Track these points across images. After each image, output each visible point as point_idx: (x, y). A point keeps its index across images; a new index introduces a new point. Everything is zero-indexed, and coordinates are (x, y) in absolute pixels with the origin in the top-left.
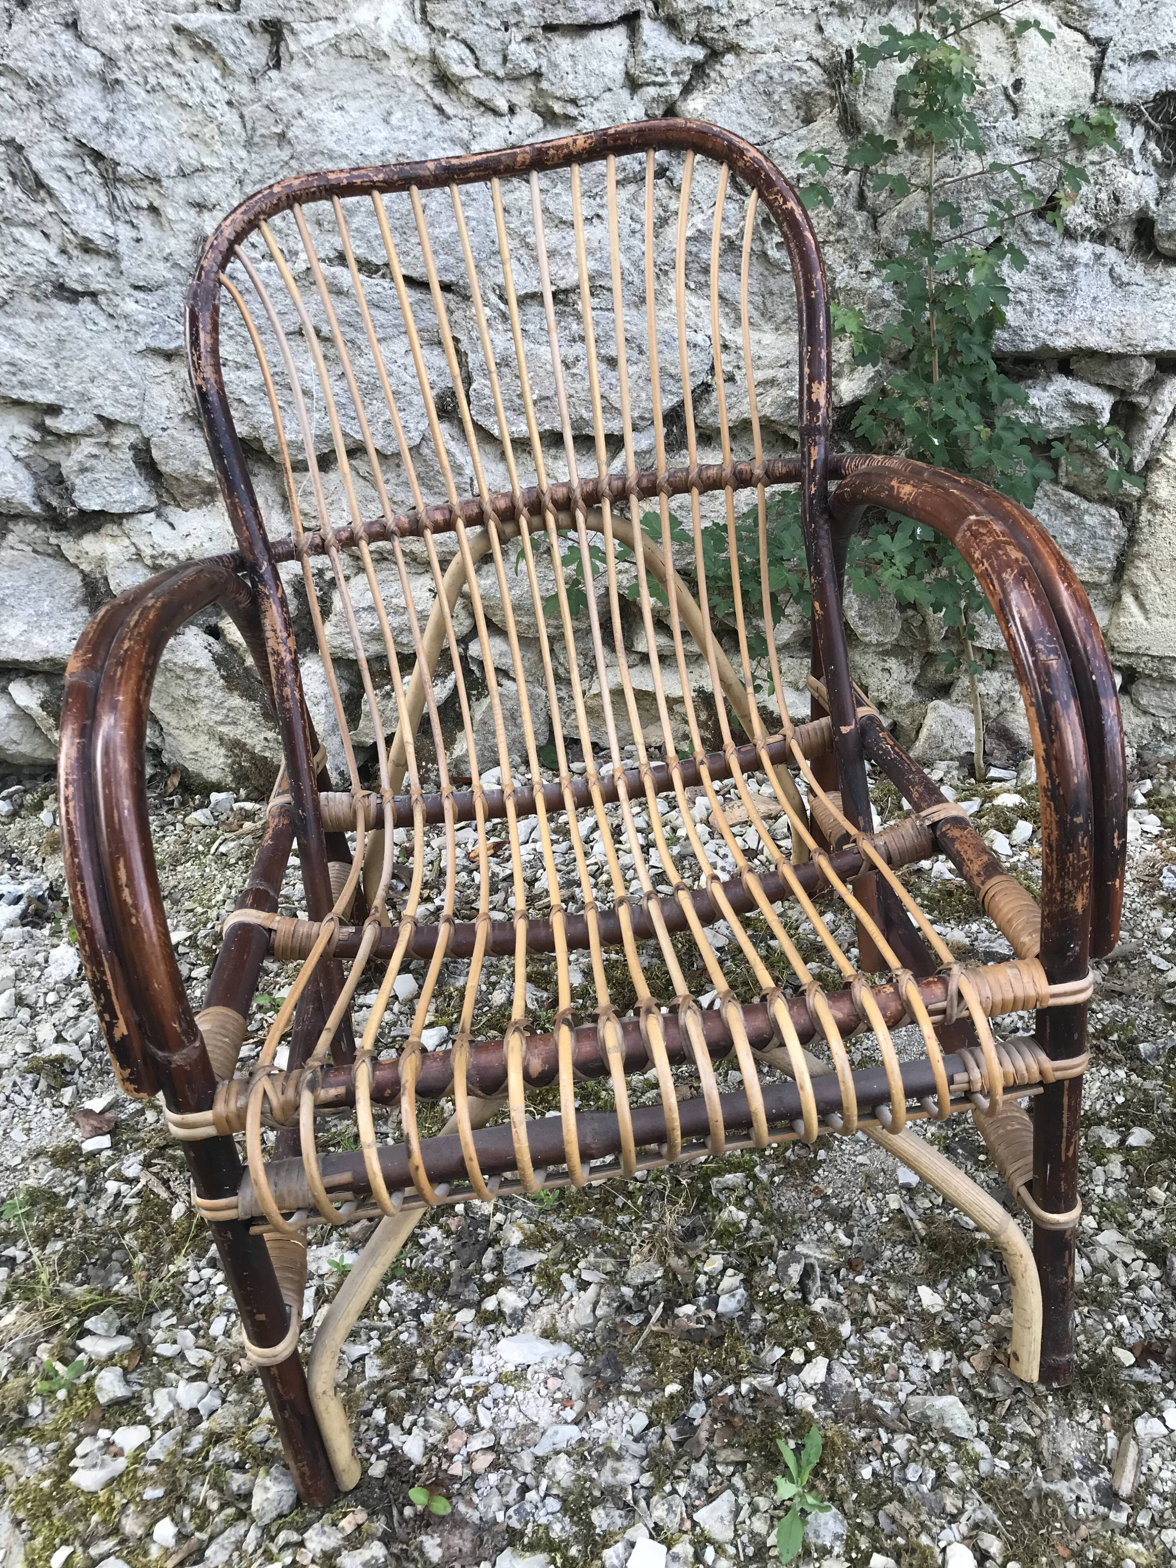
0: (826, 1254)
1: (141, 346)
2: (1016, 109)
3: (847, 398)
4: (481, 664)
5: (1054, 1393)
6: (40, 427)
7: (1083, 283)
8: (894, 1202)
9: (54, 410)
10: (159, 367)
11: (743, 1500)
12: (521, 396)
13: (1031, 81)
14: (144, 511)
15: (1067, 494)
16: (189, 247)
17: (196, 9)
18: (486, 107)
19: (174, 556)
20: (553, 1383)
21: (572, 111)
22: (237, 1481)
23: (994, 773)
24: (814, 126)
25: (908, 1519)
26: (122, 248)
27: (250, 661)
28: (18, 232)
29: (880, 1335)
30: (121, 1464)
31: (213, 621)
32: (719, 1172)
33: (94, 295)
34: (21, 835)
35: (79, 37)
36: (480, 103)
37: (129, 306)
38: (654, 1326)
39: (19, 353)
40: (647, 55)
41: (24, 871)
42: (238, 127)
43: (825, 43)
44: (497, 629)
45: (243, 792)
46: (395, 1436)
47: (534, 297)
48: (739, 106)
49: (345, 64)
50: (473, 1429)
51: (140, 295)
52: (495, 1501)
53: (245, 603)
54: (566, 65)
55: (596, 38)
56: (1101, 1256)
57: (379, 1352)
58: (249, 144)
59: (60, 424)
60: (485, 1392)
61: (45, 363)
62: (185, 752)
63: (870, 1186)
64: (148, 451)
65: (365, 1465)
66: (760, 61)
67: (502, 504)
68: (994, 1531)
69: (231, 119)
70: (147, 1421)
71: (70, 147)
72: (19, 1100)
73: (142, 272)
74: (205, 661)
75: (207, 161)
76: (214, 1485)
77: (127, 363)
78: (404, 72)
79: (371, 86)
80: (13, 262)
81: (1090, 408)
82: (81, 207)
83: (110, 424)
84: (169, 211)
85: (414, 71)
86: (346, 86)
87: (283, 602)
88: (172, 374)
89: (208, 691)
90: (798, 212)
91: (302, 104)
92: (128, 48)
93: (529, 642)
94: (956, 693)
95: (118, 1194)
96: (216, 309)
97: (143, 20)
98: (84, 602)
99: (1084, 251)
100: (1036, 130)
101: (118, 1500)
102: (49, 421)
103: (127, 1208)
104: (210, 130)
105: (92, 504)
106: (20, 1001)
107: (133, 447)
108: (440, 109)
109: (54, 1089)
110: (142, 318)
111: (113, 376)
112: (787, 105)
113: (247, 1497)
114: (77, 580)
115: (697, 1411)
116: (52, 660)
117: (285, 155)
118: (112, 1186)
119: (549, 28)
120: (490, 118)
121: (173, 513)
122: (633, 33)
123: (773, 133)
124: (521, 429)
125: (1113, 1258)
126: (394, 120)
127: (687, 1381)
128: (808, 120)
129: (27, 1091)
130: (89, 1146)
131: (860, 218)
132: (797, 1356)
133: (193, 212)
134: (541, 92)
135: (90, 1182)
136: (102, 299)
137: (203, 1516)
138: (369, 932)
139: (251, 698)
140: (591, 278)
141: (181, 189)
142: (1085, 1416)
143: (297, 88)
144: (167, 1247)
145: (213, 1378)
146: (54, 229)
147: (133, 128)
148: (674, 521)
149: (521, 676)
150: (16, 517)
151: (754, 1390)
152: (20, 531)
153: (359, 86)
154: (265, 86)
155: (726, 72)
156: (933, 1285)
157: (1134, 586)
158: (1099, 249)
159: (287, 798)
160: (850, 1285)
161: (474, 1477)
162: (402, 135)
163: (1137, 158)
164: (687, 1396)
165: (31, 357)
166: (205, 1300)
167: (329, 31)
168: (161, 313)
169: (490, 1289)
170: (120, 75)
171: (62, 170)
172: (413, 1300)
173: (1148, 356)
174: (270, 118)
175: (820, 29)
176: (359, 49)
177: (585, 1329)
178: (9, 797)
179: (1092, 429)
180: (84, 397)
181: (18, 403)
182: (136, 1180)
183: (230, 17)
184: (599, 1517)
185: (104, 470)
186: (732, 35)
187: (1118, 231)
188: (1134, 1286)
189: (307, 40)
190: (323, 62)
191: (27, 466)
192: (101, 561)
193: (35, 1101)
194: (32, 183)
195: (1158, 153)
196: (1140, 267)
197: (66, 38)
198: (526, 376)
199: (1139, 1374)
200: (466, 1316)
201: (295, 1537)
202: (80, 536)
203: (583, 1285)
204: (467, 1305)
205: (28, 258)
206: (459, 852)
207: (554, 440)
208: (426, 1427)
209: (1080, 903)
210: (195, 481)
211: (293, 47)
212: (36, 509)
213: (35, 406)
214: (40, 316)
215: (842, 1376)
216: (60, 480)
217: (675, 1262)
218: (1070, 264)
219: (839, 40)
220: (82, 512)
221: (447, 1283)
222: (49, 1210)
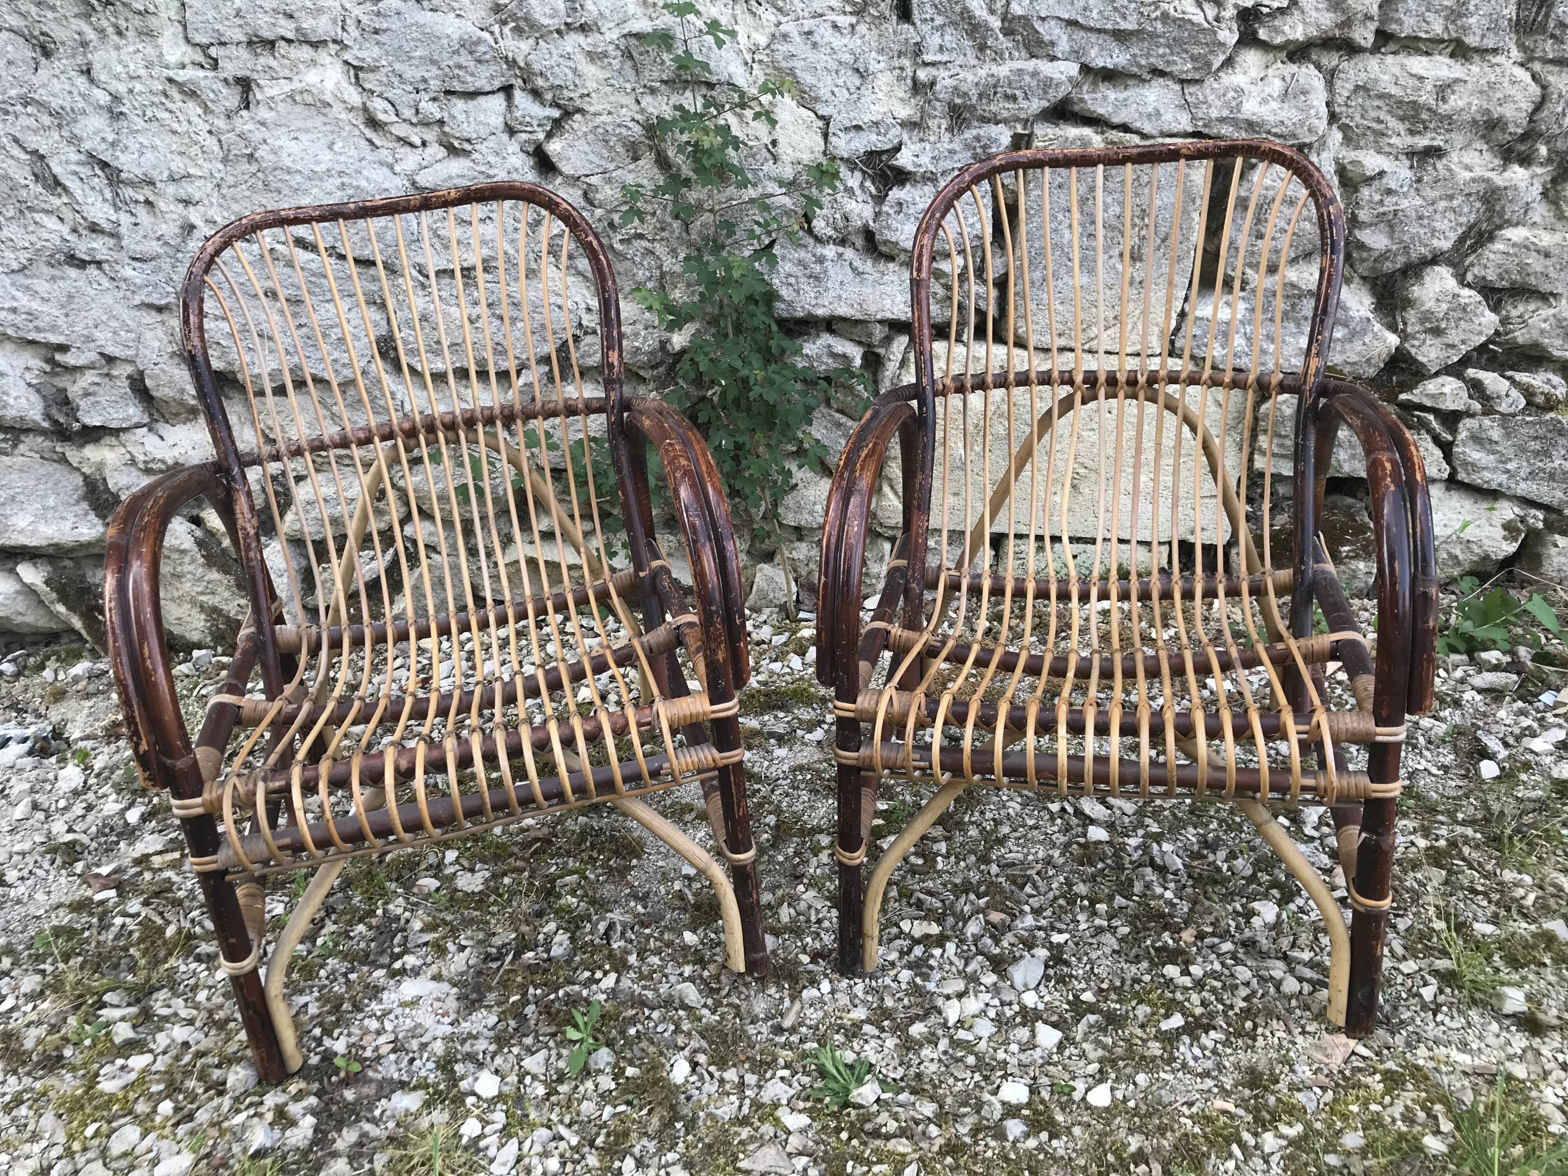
0: (628, 918)
1: (137, 300)
2: (775, 159)
3: (677, 347)
4: (414, 542)
5: (756, 980)
6: (51, 361)
7: (831, 272)
8: (677, 885)
9: (63, 348)
10: (152, 317)
11: (554, 1052)
12: (438, 342)
13: (782, 140)
14: (138, 426)
15: (838, 415)
16: (177, 230)
17: (183, 67)
18: (405, 142)
19: (163, 461)
20: (437, 1004)
21: (467, 147)
22: (216, 1074)
23: (802, 615)
24: (641, 163)
25: (652, 1049)
26: (123, 230)
27: (226, 542)
28: (38, 216)
29: (655, 960)
30: (133, 1076)
31: (195, 512)
32: (562, 877)
33: (99, 264)
34: (26, 689)
35: (92, 81)
36: (399, 139)
37: (128, 272)
38: (506, 966)
39: (35, 305)
40: (518, 114)
41: (29, 718)
42: (216, 149)
43: (642, 111)
44: (426, 515)
45: (220, 649)
46: (327, 1042)
47: (445, 273)
48: (586, 148)
49: (298, 109)
50: (378, 1033)
51: (137, 265)
52: (393, 1067)
53: (222, 495)
54: (461, 117)
55: (482, 100)
56: (803, 906)
57: (318, 999)
58: (225, 161)
59: (69, 359)
60: (390, 1012)
61: (57, 313)
62: (171, 619)
63: (665, 878)
64: (142, 380)
65: (306, 1059)
66: (599, 120)
67: (407, 425)
68: (704, 1052)
69: (211, 143)
70: (151, 1051)
71: (83, 157)
72: (40, 873)
73: (138, 248)
74: (188, 543)
75: (192, 171)
76: (200, 1079)
77: (127, 316)
78: (343, 116)
79: (318, 124)
80: (33, 238)
81: (844, 356)
82: (90, 200)
83: (110, 360)
84: (161, 205)
85: (351, 116)
86: (300, 124)
87: (249, 494)
88: (163, 323)
89: (191, 568)
90: (595, 243)
91: (267, 135)
92: (131, 91)
93: (448, 523)
94: (778, 559)
95: (124, 925)
96: (202, 300)
97: (142, 72)
98: (85, 498)
99: (830, 251)
100: (788, 173)
101: (132, 1096)
102: (58, 357)
103: (131, 933)
104: (194, 150)
105: (94, 420)
106: (35, 806)
107: (129, 377)
108: (370, 142)
109: (69, 864)
110: (138, 281)
111: (113, 323)
112: (619, 149)
113: (224, 1083)
114: (80, 481)
115: (530, 1010)
116: (56, 545)
117: (253, 168)
118: (118, 921)
119: (448, 93)
120: (408, 149)
121: (163, 428)
122: (509, 97)
123: (612, 166)
124: (439, 366)
125: (810, 907)
126: (336, 148)
127: (525, 994)
128: (636, 159)
129: (46, 865)
130: (98, 897)
131: (676, 224)
132: (599, 975)
133: (181, 206)
134: (445, 134)
135: (101, 920)
136: (106, 267)
137: (192, 1097)
138: (306, 707)
139: (226, 573)
140: (484, 261)
141: (171, 189)
142: (772, 991)
143: (263, 124)
144: (162, 954)
145: (198, 1024)
146: (67, 214)
147: (133, 146)
148: (548, 435)
149: (444, 552)
150: (27, 431)
151: (567, 994)
152: (30, 442)
153: (309, 124)
154: (237, 121)
155: (576, 126)
156: (694, 931)
157: (890, 480)
158: (841, 249)
159: (252, 629)
160: (639, 935)
161: (379, 1058)
162: (342, 159)
163: (858, 192)
164: (525, 1002)
165: (45, 308)
166: (192, 981)
167: (287, 87)
168: (153, 278)
169: (399, 956)
170: (124, 109)
171: (76, 173)
172: (343, 967)
173: (881, 322)
174: (242, 144)
175: (638, 102)
176: (309, 99)
177: (462, 974)
178: (14, 660)
179: (848, 370)
180: (89, 339)
181: (33, 342)
182: (138, 915)
183: (210, 74)
184: (459, 1068)
185: (104, 396)
186: (578, 103)
187: (853, 238)
188: (819, 921)
189: (270, 92)
190: (281, 107)
191: (38, 391)
192: (101, 466)
193: (53, 873)
194: (50, 181)
195: (873, 189)
196: (869, 263)
197: (81, 81)
198: (442, 327)
199: (811, 967)
200: (380, 973)
201: (256, 1099)
202: (82, 446)
203: (462, 948)
204: (382, 967)
205: (46, 236)
206: (395, 686)
207: (462, 374)
208: (349, 1035)
209: (721, 656)
210: (181, 403)
211: (259, 96)
212: (46, 424)
213: (47, 345)
214: (53, 278)
215: (626, 983)
216: (66, 402)
217: (524, 928)
218: (821, 260)
219: (651, 110)
220: (85, 427)
221: (367, 955)
222: (70, 939)
